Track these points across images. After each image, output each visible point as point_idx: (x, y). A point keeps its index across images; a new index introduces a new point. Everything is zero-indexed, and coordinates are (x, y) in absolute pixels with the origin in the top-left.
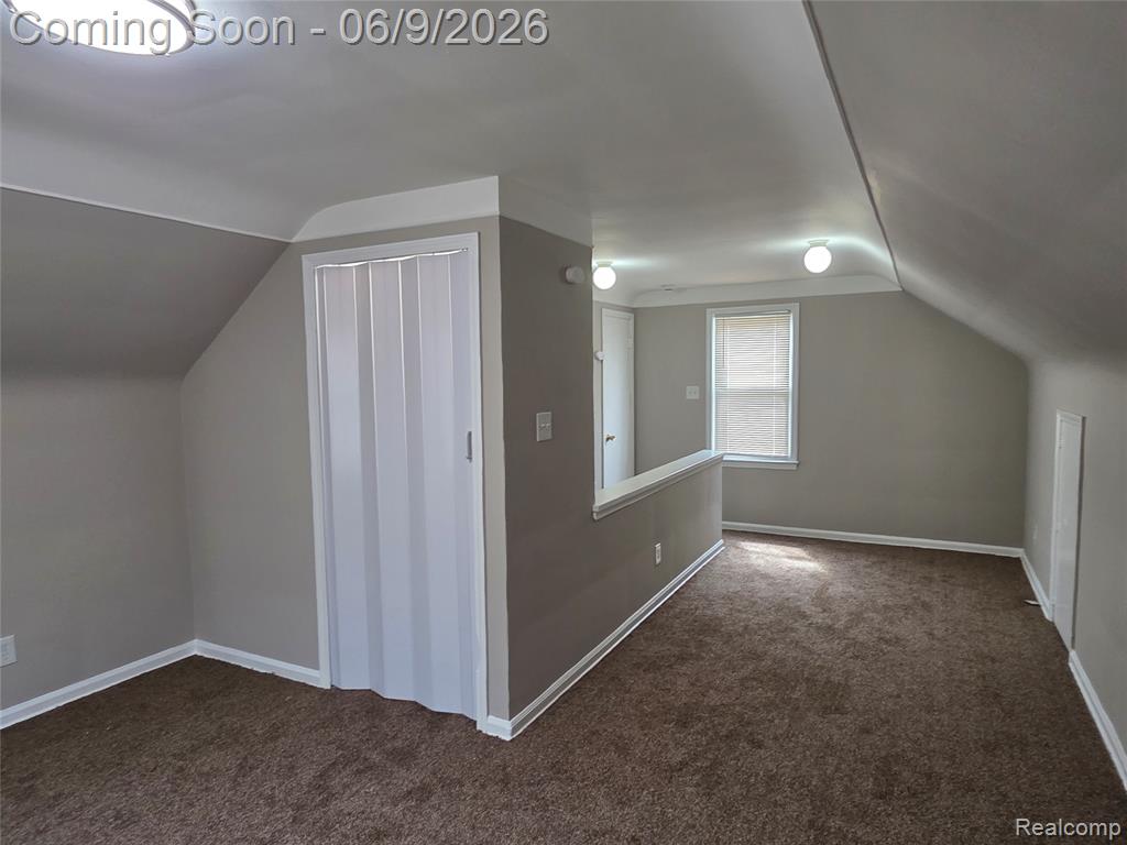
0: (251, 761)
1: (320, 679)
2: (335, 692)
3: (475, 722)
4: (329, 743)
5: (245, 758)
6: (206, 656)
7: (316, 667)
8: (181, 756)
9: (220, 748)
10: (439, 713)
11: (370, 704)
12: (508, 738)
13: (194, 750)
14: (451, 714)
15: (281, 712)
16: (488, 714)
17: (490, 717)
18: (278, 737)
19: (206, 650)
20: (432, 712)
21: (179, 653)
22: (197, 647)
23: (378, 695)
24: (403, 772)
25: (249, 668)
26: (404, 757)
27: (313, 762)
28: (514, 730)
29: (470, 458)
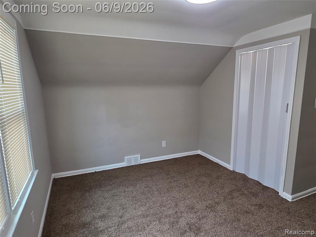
0: (213, 182)
1: (230, 167)
2: (234, 172)
3: (279, 193)
4: (233, 184)
5: (211, 181)
6: (201, 155)
7: (230, 164)
8: (197, 176)
9: (206, 177)
10: (266, 186)
11: (244, 178)
12: (290, 201)
13: (200, 175)
14: (270, 188)
15: (220, 173)
16: (283, 191)
17: (284, 192)
18: (219, 179)
19: (202, 154)
20: (264, 186)
21: (195, 153)
22: (199, 152)
23: (246, 176)
24: (254, 199)
25: (212, 160)
26: (255, 195)
27: (228, 188)
28: (293, 199)
29: (287, 112)
